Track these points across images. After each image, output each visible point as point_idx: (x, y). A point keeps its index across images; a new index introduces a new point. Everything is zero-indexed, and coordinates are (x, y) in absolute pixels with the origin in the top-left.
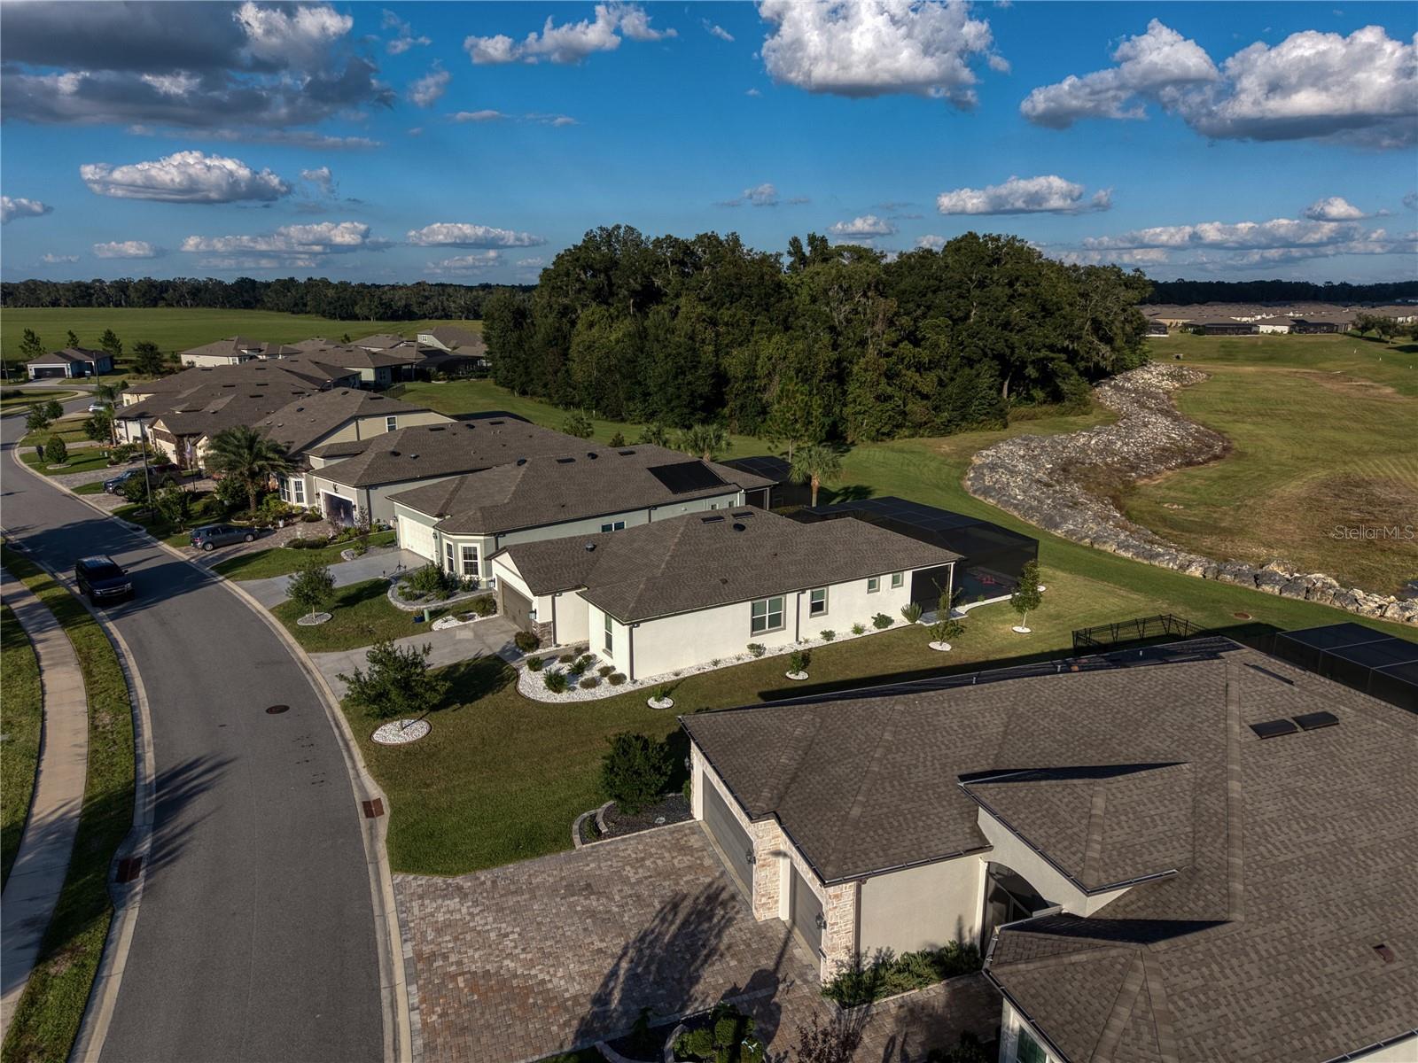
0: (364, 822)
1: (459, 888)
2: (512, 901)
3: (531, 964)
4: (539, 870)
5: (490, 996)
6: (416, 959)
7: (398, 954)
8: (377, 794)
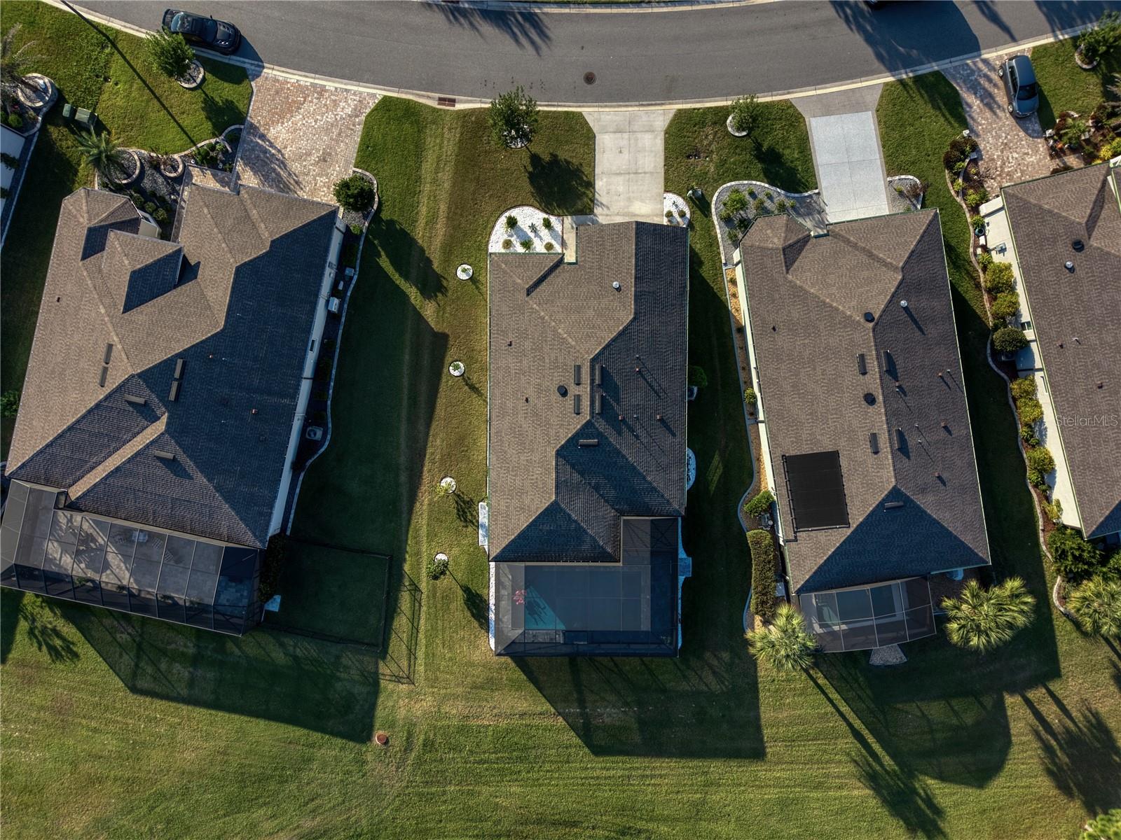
0: (437, 95)
1: (357, 116)
2: (335, 131)
3: (295, 123)
4: (349, 148)
5: (288, 105)
6: (323, 89)
7: (331, 85)
8: (459, 107)
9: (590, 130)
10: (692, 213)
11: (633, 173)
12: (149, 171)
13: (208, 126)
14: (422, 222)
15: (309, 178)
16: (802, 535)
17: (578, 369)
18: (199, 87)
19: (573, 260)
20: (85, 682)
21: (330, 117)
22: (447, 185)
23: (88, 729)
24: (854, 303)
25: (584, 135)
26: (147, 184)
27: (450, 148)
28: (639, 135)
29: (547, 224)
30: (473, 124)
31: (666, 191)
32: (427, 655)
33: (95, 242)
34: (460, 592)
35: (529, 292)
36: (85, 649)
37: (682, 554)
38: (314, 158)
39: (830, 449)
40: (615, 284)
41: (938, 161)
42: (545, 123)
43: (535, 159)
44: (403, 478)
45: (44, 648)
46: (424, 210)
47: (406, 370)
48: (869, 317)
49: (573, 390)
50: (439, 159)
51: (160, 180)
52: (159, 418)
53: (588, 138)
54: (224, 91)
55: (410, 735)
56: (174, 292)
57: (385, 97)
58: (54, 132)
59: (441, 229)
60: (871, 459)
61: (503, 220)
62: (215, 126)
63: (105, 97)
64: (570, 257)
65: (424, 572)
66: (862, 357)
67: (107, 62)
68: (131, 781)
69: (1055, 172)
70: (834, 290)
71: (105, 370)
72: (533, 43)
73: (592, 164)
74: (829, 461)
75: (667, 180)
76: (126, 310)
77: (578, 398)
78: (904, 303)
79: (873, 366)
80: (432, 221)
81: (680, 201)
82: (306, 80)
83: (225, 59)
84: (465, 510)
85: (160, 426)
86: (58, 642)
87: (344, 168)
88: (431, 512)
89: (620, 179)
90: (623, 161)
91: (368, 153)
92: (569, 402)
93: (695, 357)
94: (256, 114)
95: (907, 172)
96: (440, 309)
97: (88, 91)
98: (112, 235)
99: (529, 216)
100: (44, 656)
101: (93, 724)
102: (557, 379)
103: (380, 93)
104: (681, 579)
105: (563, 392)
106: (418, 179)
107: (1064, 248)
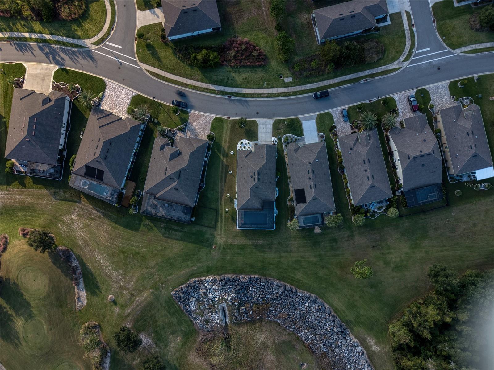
0: (226, 116)
1: (210, 121)
2: (206, 124)
3: (198, 122)
4: (209, 127)
5: (196, 119)
6: (204, 115)
7: (205, 115)
8: (231, 119)
9: (257, 124)
10: (278, 141)
11: (266, 133)
12: (169, 132)
13: (181, 123)
14: (223, 143)
15: (201, 133)
16: (298, 205)
17: (255, 173)
18: (179, 115)
19: (254, 151)
20: (154, 235)
21: (205, 121)
22: (228, 135)
23: (155, 244)
24: (307, 160)
25: (256, 125)
26: (168, 135)
27: (229, 128)
28: (267, 125)
29: (249, 143)
30: (234, 123)
31: (273, 136)
32: (224, 230)
33: (162, 148)
34: (231, 217)
35: (245, 158)
36: (155, 229)
37: (275, 210)
38: (202, 129)
39: (303, 188)
40: (262, 156)
41: (328, 130)
42: (249, 122)
43: (246, 130)
44: (219, 194)
45: (146, 228)
46: (224, 140)
47: (220, 172)
48: (310, 163)
49: (254, 176)
50: (227, 129)
51: (171, 134)
52: (175, 182)
53: (257, 125)
54: (184, 116)
55: (220, 246)
56: (177, 158)
57: (216, 117)
58: (150, 124)
59: (227, 144)
60: (310, 190)
61: (240, 142)
62: (182, 123)
63: (160, 117)
64: (253, 151)
65: (223, 212)
66: (308, 171)
67: (160, 110)
68: (164, 255)
69: (352, 133)
70: (304, 158)
71: (166, 172)
72: (246, 106)
73: (258, 131)
74: (303, 190)
75: (273, 134)
76: (169, 161)
77: (254, 178)
78: (317, 160)
79: (311, 172)
80: (225, 142)
81: (276, 138)
82: (200, 113)
83: (184, 109)
84: (231, 200)
85: (176, 183)
86: (149, 227)
87: (208, 132)
88: (225, 201)
89: (264, 134)
90: (264, 130)
91: (213, 128)
92: (253, 179)
93: (278, 170)
94: (190, 120)
95: (322, 133)
96: (227, 160)
97: (156, 116)
98: (166, 146)
99: (245, 141)
100: (146, 230)
101: (156, 243)
102: (251, 174)
103: (215, 116)
104: (275, 215)
105: (252, 177)
106: (223, 134)
107: (349, 149)
